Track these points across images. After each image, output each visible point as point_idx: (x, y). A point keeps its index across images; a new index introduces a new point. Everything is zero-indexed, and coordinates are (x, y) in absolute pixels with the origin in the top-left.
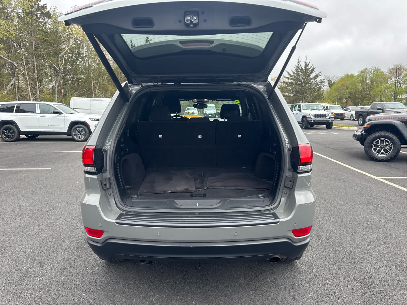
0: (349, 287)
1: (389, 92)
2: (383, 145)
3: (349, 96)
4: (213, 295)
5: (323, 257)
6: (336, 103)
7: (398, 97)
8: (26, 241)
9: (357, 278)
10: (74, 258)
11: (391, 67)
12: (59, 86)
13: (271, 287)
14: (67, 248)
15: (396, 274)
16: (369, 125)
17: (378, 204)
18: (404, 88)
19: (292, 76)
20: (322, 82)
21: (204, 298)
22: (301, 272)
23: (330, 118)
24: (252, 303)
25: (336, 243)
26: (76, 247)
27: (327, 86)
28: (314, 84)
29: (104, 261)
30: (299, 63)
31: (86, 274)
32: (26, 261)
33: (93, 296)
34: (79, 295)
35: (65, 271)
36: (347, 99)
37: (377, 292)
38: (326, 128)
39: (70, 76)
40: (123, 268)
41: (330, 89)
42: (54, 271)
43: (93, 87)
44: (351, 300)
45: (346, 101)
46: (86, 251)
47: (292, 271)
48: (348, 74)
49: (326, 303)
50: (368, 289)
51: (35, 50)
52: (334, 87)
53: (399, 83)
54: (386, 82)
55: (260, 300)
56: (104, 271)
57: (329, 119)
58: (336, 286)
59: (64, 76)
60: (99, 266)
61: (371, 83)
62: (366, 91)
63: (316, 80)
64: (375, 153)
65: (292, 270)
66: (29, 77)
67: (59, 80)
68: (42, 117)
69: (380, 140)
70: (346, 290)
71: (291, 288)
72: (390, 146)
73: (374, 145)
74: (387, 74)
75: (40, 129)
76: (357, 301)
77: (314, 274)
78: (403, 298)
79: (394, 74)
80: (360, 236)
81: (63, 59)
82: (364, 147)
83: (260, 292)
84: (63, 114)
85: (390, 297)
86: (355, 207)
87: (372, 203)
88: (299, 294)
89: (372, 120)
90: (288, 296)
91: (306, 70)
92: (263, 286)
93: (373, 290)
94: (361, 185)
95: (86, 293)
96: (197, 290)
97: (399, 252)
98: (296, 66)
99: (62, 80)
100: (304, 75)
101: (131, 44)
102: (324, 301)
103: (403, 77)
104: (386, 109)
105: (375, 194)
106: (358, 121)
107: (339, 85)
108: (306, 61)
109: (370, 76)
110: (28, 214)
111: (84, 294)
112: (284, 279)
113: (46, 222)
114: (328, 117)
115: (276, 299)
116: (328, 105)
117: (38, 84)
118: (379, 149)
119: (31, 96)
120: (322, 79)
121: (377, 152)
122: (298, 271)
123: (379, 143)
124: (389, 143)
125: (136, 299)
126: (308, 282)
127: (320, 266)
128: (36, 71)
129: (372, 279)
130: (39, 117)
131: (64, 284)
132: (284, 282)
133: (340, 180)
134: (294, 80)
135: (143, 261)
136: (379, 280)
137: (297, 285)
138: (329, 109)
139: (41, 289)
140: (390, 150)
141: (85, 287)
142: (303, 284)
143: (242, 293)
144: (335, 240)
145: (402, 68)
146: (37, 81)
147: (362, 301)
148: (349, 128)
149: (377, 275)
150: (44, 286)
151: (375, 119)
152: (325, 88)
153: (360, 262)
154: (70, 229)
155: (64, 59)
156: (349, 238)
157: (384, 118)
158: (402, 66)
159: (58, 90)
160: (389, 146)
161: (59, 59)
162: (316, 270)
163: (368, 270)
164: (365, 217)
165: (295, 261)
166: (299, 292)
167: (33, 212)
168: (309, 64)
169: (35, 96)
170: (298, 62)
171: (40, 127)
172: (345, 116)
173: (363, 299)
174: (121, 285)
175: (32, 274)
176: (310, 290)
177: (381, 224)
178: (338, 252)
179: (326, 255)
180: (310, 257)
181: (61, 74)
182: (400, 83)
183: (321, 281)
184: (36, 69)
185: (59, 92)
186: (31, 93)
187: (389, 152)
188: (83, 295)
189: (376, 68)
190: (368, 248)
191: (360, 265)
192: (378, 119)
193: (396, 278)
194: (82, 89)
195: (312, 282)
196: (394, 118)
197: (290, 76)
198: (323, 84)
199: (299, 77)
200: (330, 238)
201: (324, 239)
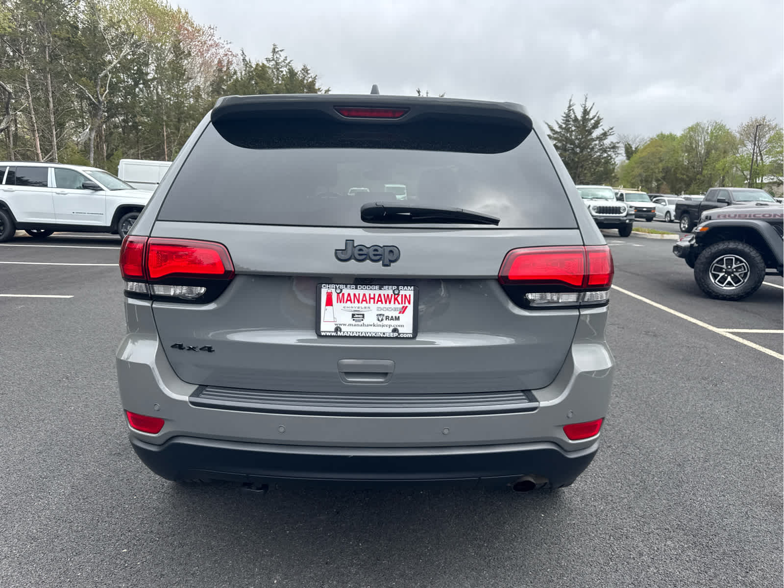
0: (669, 543)
1: (739, 170)
2: (731, 268)
3: (664, 176)
4: (393, 555)
5: (617, 482)
6: (638, 188)
7: (756, 182)
8: (11, 439)
9: (684, 524)
10: (107, 475)
11: (745, 123)
12: (97, 136)
13: (512, 542)
14: (96, 454)
15: (761, 518)
16: (706, 229)
17: (723, 381)
18: (768, 164)
19: (556, 133)
20: (614, 147)
21: (374, 563)
22: (572, 511)
23: (628, 215)
24: (473, 574)
25: (642, 454)
26: (114, 452)
27: (623, 156)
28: (599, 149)
29: (171, 482)
30: (571, 108)
31: (131, 508)
32: (8, 479)
33: (143, 554)
34: (113, 552)
35: (87, 502)
36: (659, 183)
37: (724, 553)
38: (619, 235)
39: (119, 117)
40: (210, 498)
41: (627, 161)
42: (65, 500)
43: (165, 141)
44: (674, 569)
45: (657, 185)
46: (135, 461)
47: (554, 508)
48: (663, 133)
49: (623, 576)
50: (707, 548)
51: (51, 62)
52: (635, 157)
53: (759, 154)
54: (734, 151)
55: (490, 567)
56: (169, 502)
57: (626, 216)
58: (642, 541)
59: (108, 117)
60: (159, 492)
61: (707, 152)
62: (695, 166)
63: (603, 143)
64: (715, 282)
65: (554, 506)
66: (38, 117)
67: (97, 125)
68: (60, 195)
69: (726, 257)
70: (663, 550)
71: (552, 543)
72: (745, 270)
73: (714, 266)
74: (738, 135)
75: (56, 219)
76: (685, 571)
77: (599, 515)
78: (777, 567)
79: (750, 136)
80: (689, 442)
81: (106, 84)
82: (695, 272)
83: (489, 551)
84: (102, 190)
85: (750, 563)
86: (677, 385)
87: (711, 379)
88: (569, 556)
89: (712, 218)
90: (546, 559)
91: (583, 123)
92: (496, 538)
93: (718, 549)
94: (688, 344)
95: (130, 547)
96: (360, 544)
97: (766, 474)
98: (565, 113)
99: (104, 126)
100: (579, 132)
101: (242, 58)
102: (619, 571)
103: (767, 143)
104: (734, 200)
105: (715, 361)
106: (680, 223)
107: (644, 154)
108: (585, 105)
109: (704, 138)
110: (19, 384)
111: (125, 550)
112: (539, 525)
113: (54, 401)
114: (624, 214)
115: (521, 566)
116: (624, 191)
117: (56, 131)
118: (724, 275)
119: (40, 155)
120: (614, 142)
121: (719, 281)
122: (566, 509)
123: (723, 264)
124: (743, 264)
125: (233, 562)
126: (587, 532)
127: (612, 501)
128: (51, 105)
129: (715, 527)
130: (54, 194)
131: (84, 528)
132: (538, 530)
133: (647, 333)
134: (560, 141)
135: (248, 485)
136: (728, 529)
137: (564, 538)
138: (625, 199)
139: (35, 539)
140: (744, 277)
141: (127, 534)
142: (576, 536)
143: (452, 553)
144: (639, 449)
145: (766, 125)
146: (53, 125)
147: (695, 571)
148: (663, 237)
149: (725, 520)
150: (42, 532)
151: (719, 216)
152: (620, 159)
153: (690, 494)
154: (103, 417)
155: (108, 82)
156: (668, 445)
157: (735, 216)
158: (765, 121)
159: (96, 143)
160: (743, 270)
161: (99, 83)
162: (602, 508)
163: (705, 509)
164: (697, 405)
165: (560, 489)
166: (570, 552)
167: (31, 380)
168: (590, 111)
169: (50, 154)
170: (570, 106)
171: (55, 216)
172: (655, 214)
173: (698, 568)
174: (203, 531)
175: (17, 507)
176: (592, 548)
177: (728, 419)
178: (646, 472)
179: (622, 478)
180: (590, 481)
181: (101, 113)
182: (761, 154)
183: (612, 530)
184: (51, 99)
185: (98, 147)
186: (41, 149)
187: (742, 281)
188: (123, 551)
189: (716, 123)
190: (705, 465)
191: (691, 499)
192: (725, 217)
193: (761, 526)
194: (144, 144)
195: (594, 531)
196: (754, 216)
197: (554, 133)
198: (617, 150)
199: (571, 135)
200: (629, 444)
201: (618, 447)
